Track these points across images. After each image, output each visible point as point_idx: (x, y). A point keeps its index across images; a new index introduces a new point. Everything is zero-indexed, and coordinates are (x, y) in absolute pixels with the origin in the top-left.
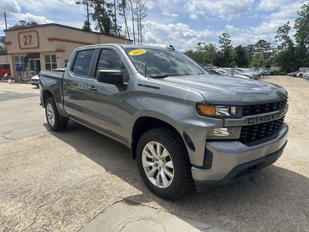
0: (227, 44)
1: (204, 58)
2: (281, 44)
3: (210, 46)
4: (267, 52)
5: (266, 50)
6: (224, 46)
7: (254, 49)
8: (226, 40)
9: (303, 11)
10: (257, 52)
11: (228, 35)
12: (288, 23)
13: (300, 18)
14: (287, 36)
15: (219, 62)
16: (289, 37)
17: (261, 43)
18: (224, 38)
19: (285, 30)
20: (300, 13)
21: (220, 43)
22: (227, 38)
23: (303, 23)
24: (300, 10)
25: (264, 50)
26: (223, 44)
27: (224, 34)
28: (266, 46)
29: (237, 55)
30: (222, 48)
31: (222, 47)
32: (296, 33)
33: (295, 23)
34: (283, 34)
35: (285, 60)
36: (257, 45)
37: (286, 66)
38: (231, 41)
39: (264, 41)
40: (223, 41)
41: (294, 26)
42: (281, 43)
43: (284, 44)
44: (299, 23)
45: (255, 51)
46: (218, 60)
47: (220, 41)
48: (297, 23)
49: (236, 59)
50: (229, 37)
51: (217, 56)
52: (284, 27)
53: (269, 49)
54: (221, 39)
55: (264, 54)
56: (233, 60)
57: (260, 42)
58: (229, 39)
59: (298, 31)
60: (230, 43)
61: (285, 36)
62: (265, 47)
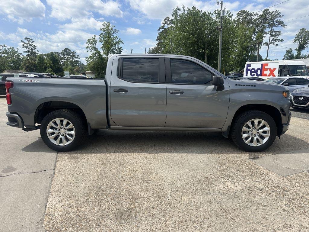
0: (32, 49)
1: (6, 64)
2: (92, 55)
3: (12, 50)
4: (73, 60)
5: (73, 58)
6: (29, 51)
7: (60, 56)
8: (30, 45)
9: (104, 28)
10: (64, 60)
11: (32, 39)
12: (95, 36)
13: (103, 34)
14: (96, 48)
15: (33, 68)
16: (97, 49)
17: (67, 51)
18: (27, 42)
19: (93, 42)
20: (102, 29)
21: (23, 47)
22: (31, 43)
23: (106, 38)
24: (102, 27)
25: (70, 58)
26: (27, 50)
27: (27, 38)
28: (72, 54)
29: (51, 62)
30: (27, 54)
31: (26, 52)
32: (102, 46)
33: (100, 37)
34: (91, 45)
35: (98, 69)
36: (62, 53)
37: (99, 74)
38: (36, 46)
39: (69, 49)
40: (27, 46)
41: (99, 40)
42: (92, 53)
43: (94, 54)
44: (103, 37)
45: (62, 59)
46: (31, 66)
47: (23, 45)
48: (101, 38)
49: (51, 67)
50: (33, 42)
51: (29, 62)
52: (92, 40)
53: (75, 58)
54: (23, 43)
55: (71, 62)
56: (48, 67)
57: (65, 50)
58: (34, 44)
59: (103, 45)
60: (36, 48)
61: (94, 48)
62: (71, 56)
